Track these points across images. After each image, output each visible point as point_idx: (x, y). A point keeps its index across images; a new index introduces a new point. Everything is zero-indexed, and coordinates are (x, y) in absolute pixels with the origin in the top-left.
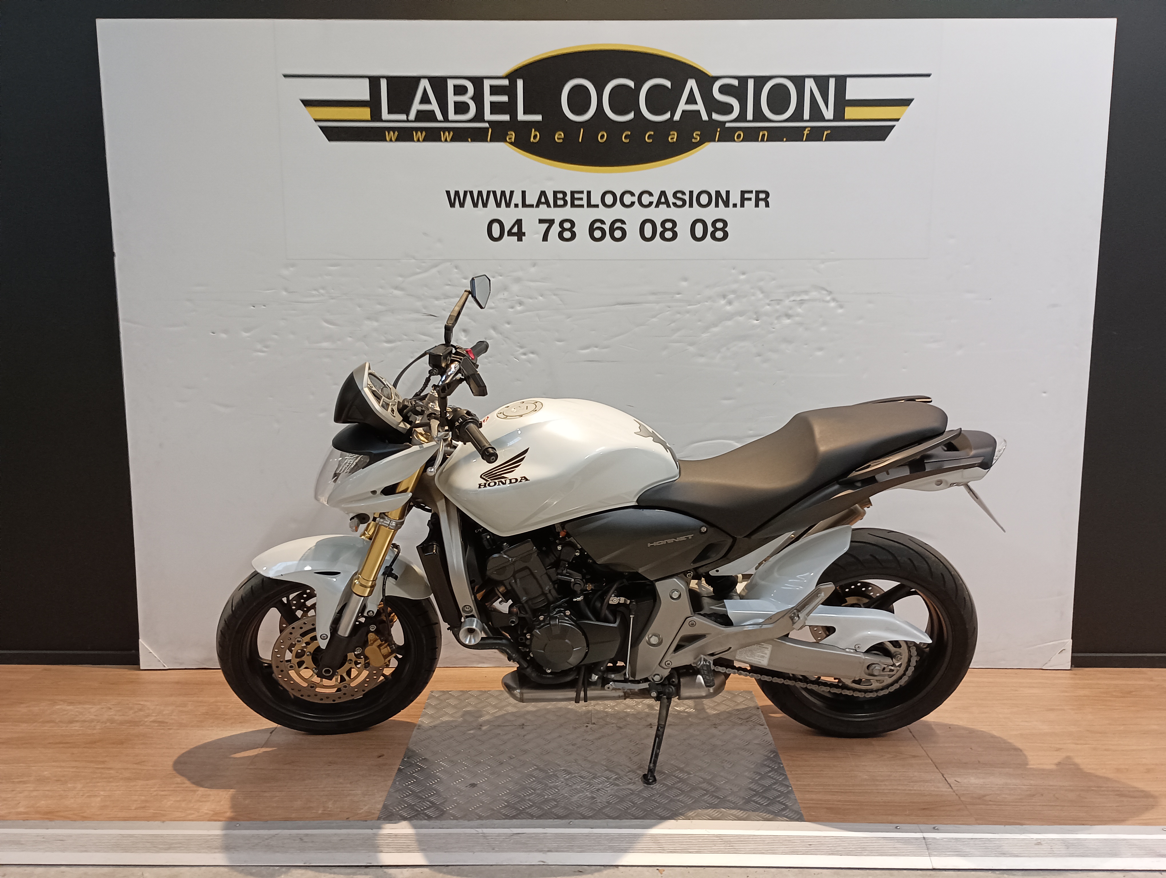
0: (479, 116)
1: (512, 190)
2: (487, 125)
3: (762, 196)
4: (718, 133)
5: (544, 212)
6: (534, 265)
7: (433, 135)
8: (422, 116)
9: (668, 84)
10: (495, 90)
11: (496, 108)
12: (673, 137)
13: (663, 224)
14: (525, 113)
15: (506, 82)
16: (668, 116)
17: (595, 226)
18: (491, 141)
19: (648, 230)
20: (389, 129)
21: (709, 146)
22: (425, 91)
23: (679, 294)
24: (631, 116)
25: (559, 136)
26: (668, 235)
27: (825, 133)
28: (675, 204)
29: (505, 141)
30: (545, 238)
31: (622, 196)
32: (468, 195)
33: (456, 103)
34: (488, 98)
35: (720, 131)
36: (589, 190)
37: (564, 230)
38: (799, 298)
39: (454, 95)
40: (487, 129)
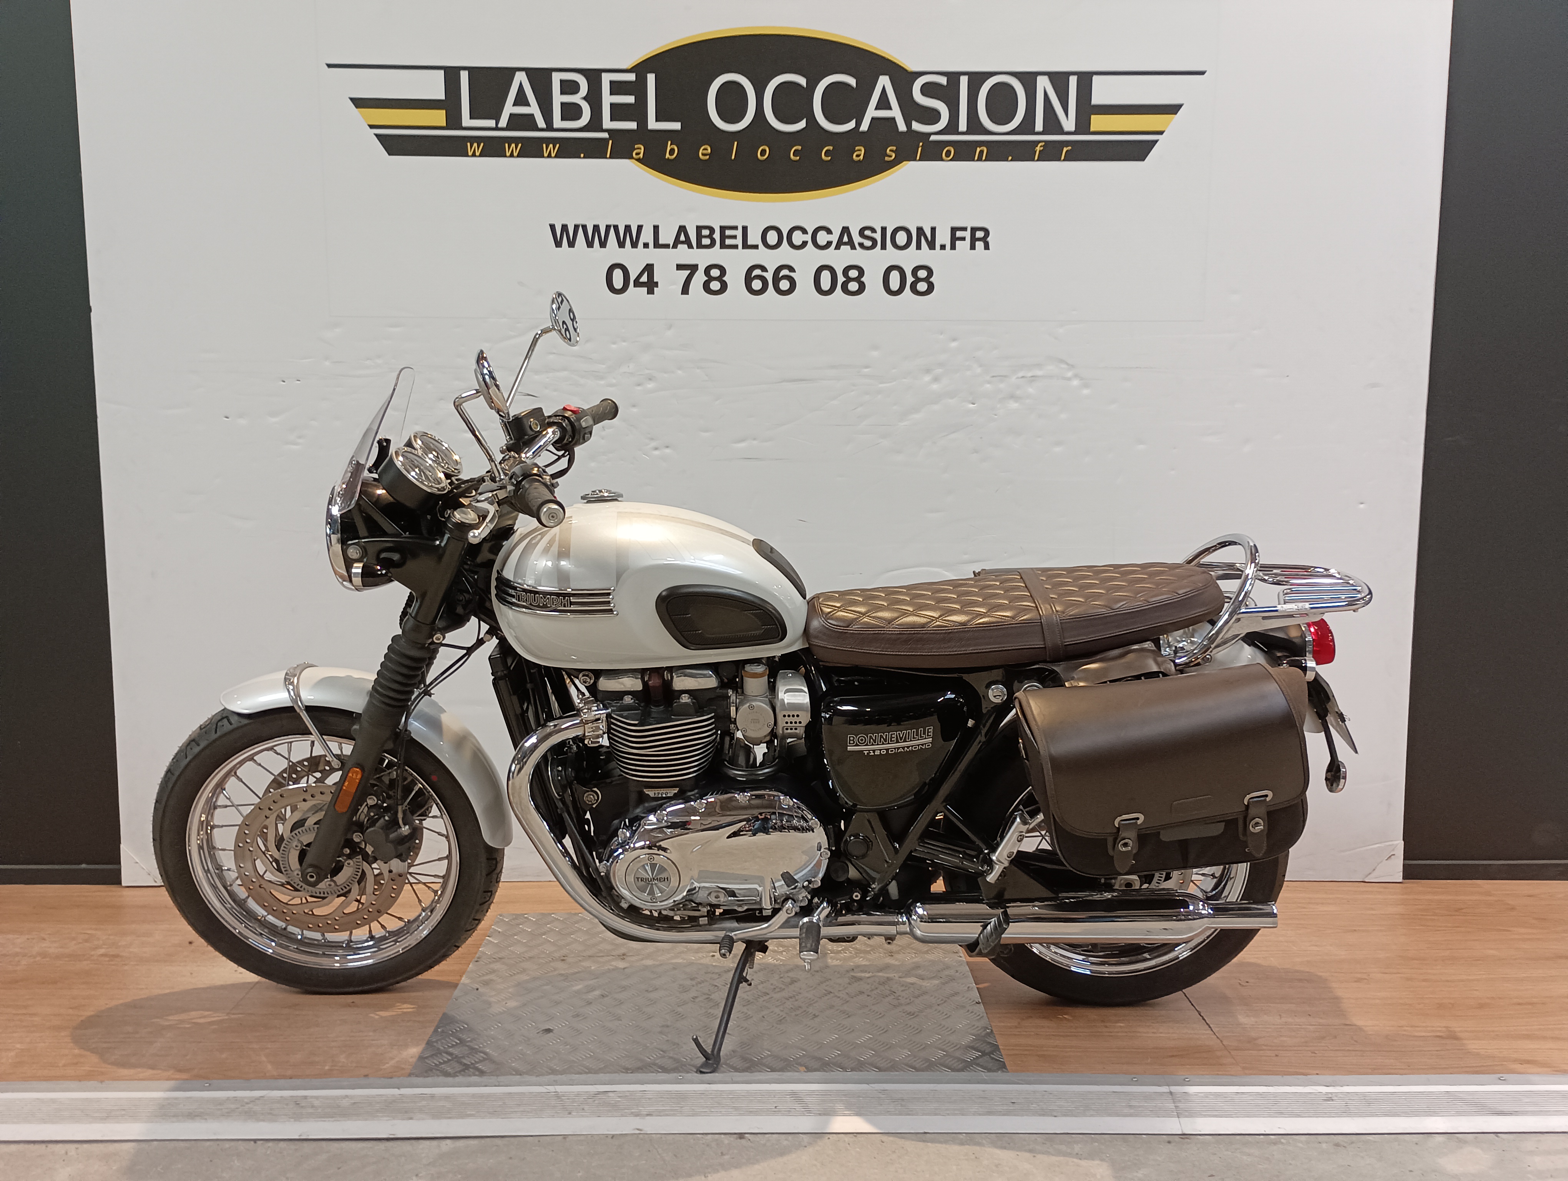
0: (595, 123)
1: (640, 224)
2: (605, 135)
3: (980, 234)
5: (684, 254)
6: (670, 327)
7: (532, 149)
8: (516, 122)
9: (852, 82)
10: (617, 88)
11: (618, 112)
12: (860, 153)
13: (845, 271)
14: (659, 118)
15: (632, 77)
16: (852, 125)
17: (753, 275)
18: (610, 157)
19: (826, 280)
20: (472, 139)
21: (908, 167)
22: (520, 89)
23: (867, 367)
24: (802, 124)
25: (704, 152)
26: (853, 286)
27: (1065, 150)
28: (861, 245)
29: (631, 157)
30: (685, 290)
31: (790, 233)
32: (580, 232)
33: (563, 104)
34: (608, 99)
35: (922, 146)
36: (745, 224)
37: (710, 279)
38: (1030, 374)
39: (561, 93)
40: (605, 141)
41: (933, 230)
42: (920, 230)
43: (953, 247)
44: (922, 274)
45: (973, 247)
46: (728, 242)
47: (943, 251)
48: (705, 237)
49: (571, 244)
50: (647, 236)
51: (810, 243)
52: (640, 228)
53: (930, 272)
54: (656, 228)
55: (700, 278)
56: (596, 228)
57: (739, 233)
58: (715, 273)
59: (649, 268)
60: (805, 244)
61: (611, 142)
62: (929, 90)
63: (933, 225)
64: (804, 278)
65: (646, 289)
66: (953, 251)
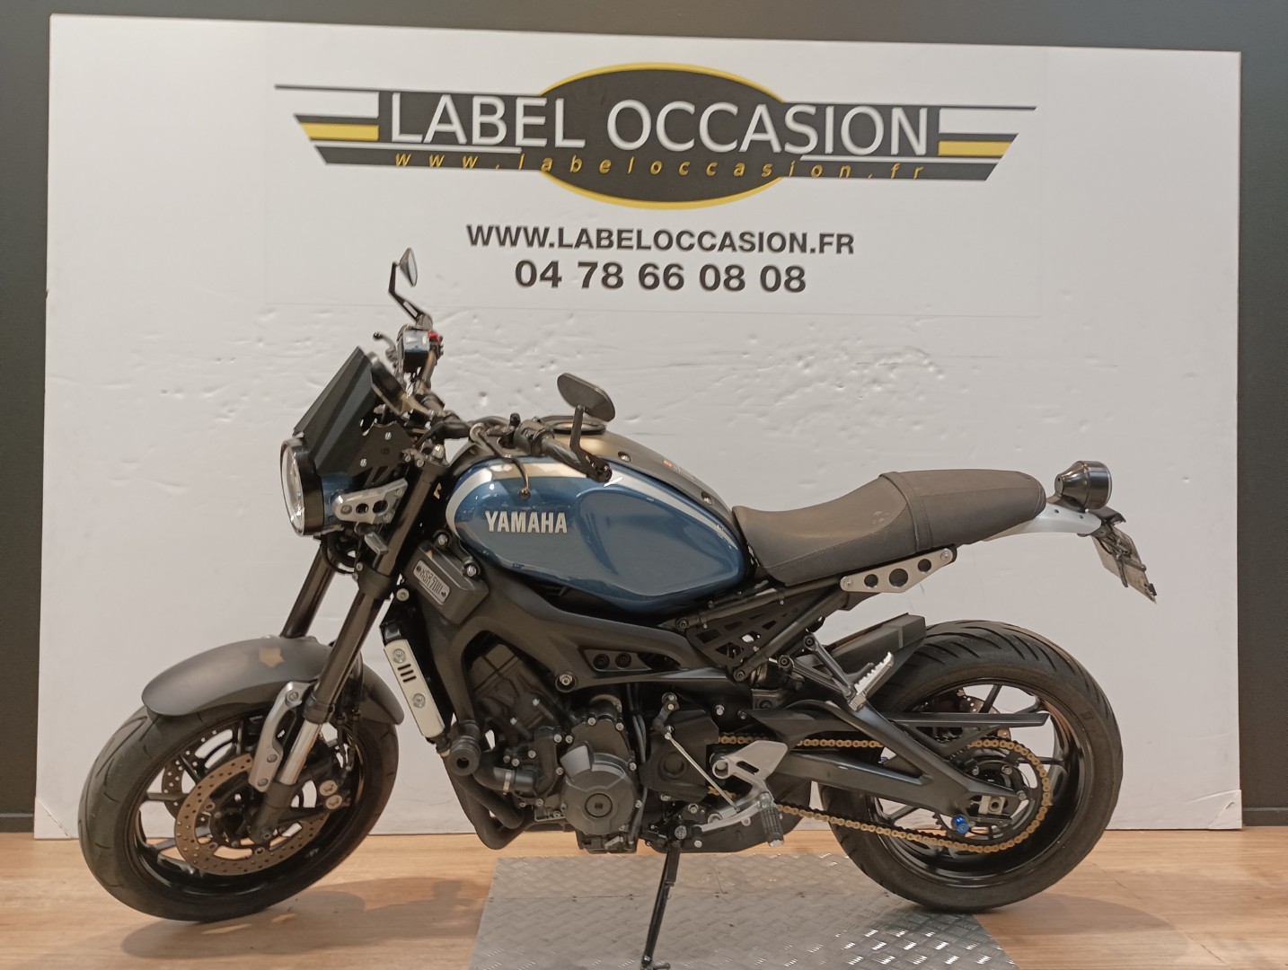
0: (510, 140)
1: (547, 225)
2: (518, 151)
3: (845, 240)
4: (792, 168)
5: (585, 253)
7: (453, 161)
8: (440, 138)
9: (733, 109)
10: (529, 111)
11: (530, 131)
12: (740, 170)
13: (728, 270)
14: (565, 137)
15: (543, 102)
16: (733, 146)
17: (646, 272)
18: (523, 168)
19: (710, 278)
20: (401, 152)
21: (782, 182)
22: (445, 109)
24: (690, 144)
25: (605, 166)
26: (734, 283)
27: (917, 170)
28: (741, 248)
29: (539, 168)
30: (586, 284)
31: (680, 235)
32: (494, 233)
33: (483, 125)
34: (521, 120)
35: (794, 165)
36: (639, 227)
37: (608, 276)
38: (891, 362)
39: (481, 113)
40: (519, 155)
41: (804, 236)
42: (793, 237)
43: (822, 251)
44: (795, 273)
45: (839, 251)
46: (624, 243)
47: (813, 255)
48: (605, 238)
49: (486, 243)
50: (553, 237)
51: (696, 246)
52: (547, 230)
53: (802, 272)
54: (561, 231)
55: (599, 274)
56: (508, 230)
57: (634, 236)
58: (612, 270)
59: (554, 265)
60: (691, 247)
61: (522, 157)
62: (799, 118)
63: (805, 232)
64: (692, 277)
65: (550, 283)
66: (822, 255)
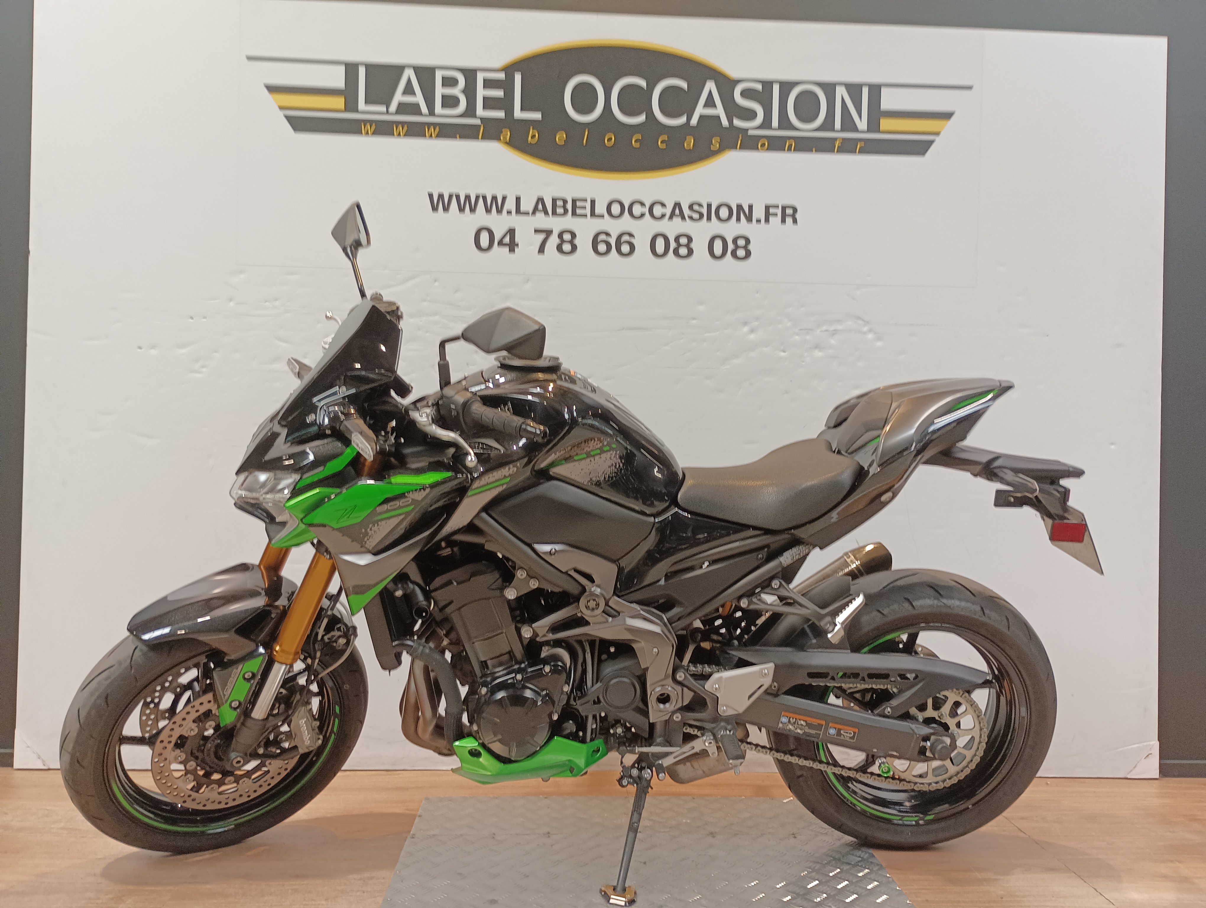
0: (470, 112)
1: (505, 194)
2: (477, 122)
3: (789, 211)
4: (739, 141)
5: (541, 221)
6: (527, 281)
7: (415, 131)
9: (683, 84)
10: (489, 84)
11: (490, 103)
12: (689, 143)
13: (677, 239)
14: (524, 109)
15: (502, 75)
16: (684, 120)
17: (599, 239)
18: (482, 140)
19: (660, 246)
20: (366, 122)
21: (730, 155)
22: (409, 81)
23: (694, 319)
24: (643, 118)
25: (561, 137)
26: (683, 251)
27: (859, 146)
29: (498, 139)
30: (541, 250)
31: (632, 205)
32: (454, 200)
33: (444, 96)
34: (481, 93)
35: (741, 139)
36: (593, 197)
37: (563, 241)
38: (832, 328)
39: (443, 85)
40: (479, 126)
41: (751, 207)
42: (740, 207)
43: (767, 221)
44: (741, 242)
45: (783, 222)
46: (579, 211)
47: (758, 226)
48: (560, 207)
49: (446, 209)
50: (511, 204)
51: (647, 215)
52: (504, 199)
53: (748, 241)
54: (518, 199)
55: (554, 241)
56: (468, 197)
57: (588, 205)
58: (567, 237)
59: (511, 232)
60: (643, 215)
61: (482, 128)
62: (748, 94)
63: (750, 202)
65: (508, 248)
66: (767, 226)
